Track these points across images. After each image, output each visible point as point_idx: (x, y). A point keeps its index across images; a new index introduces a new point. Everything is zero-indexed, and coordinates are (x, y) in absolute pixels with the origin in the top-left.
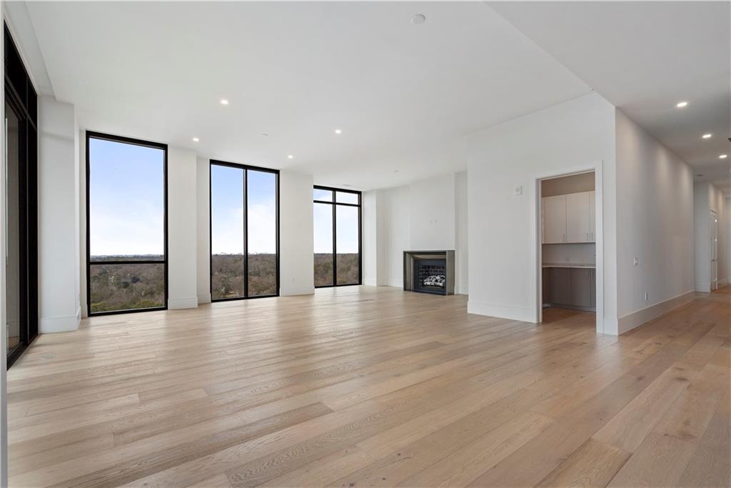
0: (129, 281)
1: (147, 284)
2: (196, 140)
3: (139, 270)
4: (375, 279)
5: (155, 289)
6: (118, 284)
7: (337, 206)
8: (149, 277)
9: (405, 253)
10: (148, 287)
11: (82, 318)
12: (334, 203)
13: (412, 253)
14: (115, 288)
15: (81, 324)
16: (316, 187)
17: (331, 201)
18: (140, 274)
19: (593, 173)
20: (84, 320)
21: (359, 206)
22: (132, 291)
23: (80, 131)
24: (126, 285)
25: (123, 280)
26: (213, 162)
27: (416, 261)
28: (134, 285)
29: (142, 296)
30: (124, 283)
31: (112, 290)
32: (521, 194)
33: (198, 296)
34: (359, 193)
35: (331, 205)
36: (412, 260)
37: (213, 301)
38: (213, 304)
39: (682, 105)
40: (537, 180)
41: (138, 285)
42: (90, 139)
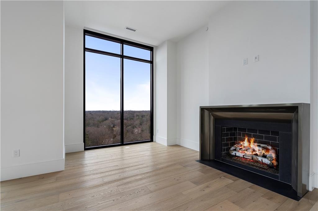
7: (125, 59)
12: (122, 57)
21: (151, 62)
34: (151, 49)
36: (212, 118)
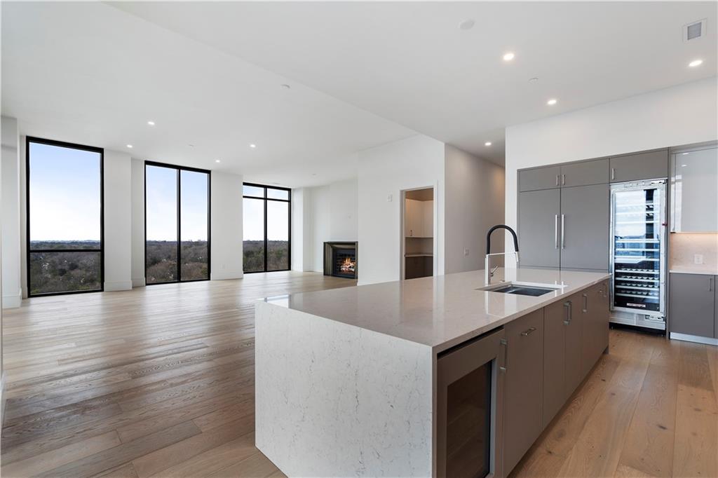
0: (66, 267)
1: (87, 271)
2: (130, 146)
3: (78, 256)
4: (302, 265)
5: (96, 277)
6: (53, 272)
7: (268, 201)
8: (89, 264)
9: (325, 243)
10: (88, 274)
11: (23, 299)
12: (266, 199)
13: (331, 244)
14: (49, 276)
15: (22, 303)
16: (245, 184)
17: (263, 197)
18: (78, 261)
19: (433, 189)
20: (25, 300)
21: (289, 201)
22: (69, 279)
23: (21, 136)
24: (63, 272)
25: (60, 267)
26: (147, 163)
27: (335, 250)
28: (72, 273)
29: (81, 284)
30: (61, 270)
31: (47, 278)
32: (391, 201)
33: (132, 279)
34: (289, 190)
35: (263, 201)
36: (331, 249)
37: (147, 284)
38: (148, 287)
39: (488, 144)
40: (402, 191)
41: (76, 273)
42: (30, 143)
